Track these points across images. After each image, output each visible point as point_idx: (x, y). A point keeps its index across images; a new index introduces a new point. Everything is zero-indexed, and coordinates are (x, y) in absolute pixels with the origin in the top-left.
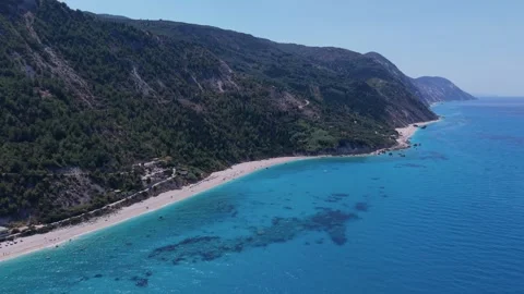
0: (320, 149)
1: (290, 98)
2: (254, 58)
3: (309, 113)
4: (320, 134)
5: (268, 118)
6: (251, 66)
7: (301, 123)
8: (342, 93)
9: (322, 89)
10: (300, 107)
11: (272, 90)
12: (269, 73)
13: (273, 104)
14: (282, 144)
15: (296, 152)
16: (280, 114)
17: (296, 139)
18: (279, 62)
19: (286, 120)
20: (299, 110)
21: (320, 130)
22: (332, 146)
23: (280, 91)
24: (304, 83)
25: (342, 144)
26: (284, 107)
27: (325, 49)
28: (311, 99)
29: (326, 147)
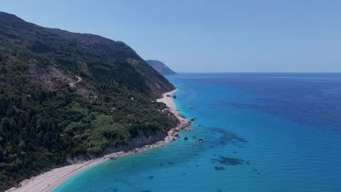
0: (107, 145)
1: (58, 74)
2: (17, 34)
3: (83, 91)
4: (104, 122)
5: (24, 103)
6: (12, 41)
7: (76, 107)
8: (108, 69)
9: (90, 65)
10: (72, 85)
11: (32, 64)
12: (33, 49)
13: (32, 82)
14: (49, 146)
15: (72, 158)
16: (44, 96)
17: (71, 134)
18: (44, 40)
19: (53, 104)
20: (70, 90)
21: (103, 116)
22: (122, 138)
23: (44, 65)
24: (71, 59)
25: (134, 133)
26: (49, 85)
27: (85, 35)
28: (82, 75)
29: (114, 142)
